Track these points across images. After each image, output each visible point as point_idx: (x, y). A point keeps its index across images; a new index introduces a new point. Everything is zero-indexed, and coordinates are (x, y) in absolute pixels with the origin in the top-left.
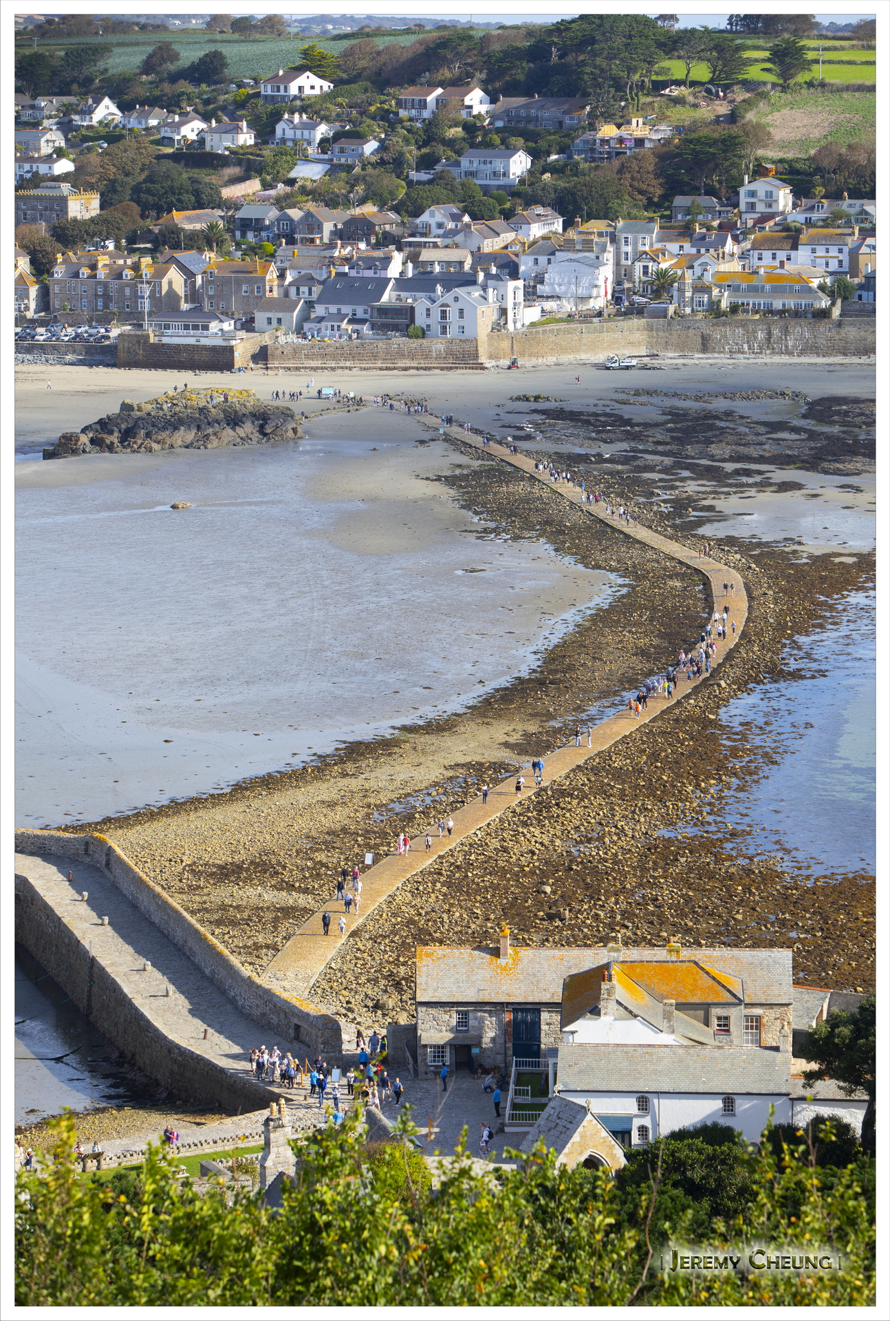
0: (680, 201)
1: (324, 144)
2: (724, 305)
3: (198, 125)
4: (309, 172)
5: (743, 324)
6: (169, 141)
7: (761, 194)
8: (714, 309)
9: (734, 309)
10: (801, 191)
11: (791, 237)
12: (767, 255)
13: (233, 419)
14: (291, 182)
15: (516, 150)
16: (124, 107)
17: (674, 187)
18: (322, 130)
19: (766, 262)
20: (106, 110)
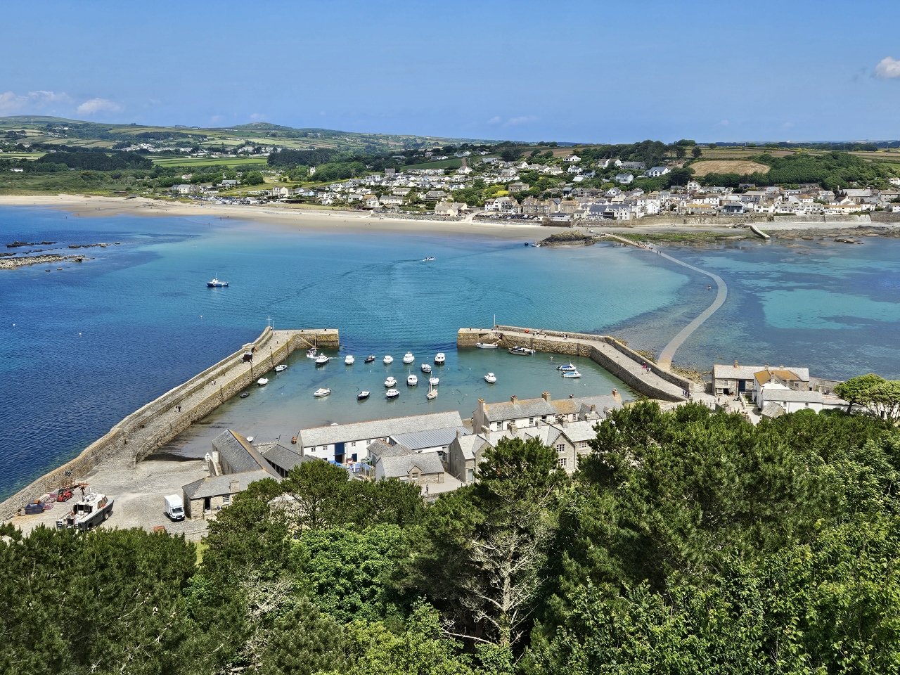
0: (672, 187)
1: (581, 173)
2: (690, 213)
3: (549, 168)
4: (578, 179)
5: (694, 217)
6: (542, 172)
7: (693, 185)
8: (687, 213)
9: (692, 213)
10: (703, 185)
11: (702, 196)
12: (698, 200)
13: (578, 238)
14: (574, 182)
15: (629, 174)
16: (530, 164)
17: (671, 184)
18: (580, 170)
19: (698, 202)
20: (524, 165)
